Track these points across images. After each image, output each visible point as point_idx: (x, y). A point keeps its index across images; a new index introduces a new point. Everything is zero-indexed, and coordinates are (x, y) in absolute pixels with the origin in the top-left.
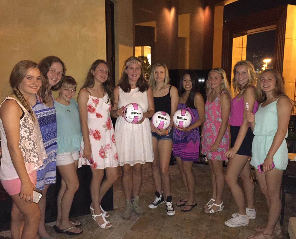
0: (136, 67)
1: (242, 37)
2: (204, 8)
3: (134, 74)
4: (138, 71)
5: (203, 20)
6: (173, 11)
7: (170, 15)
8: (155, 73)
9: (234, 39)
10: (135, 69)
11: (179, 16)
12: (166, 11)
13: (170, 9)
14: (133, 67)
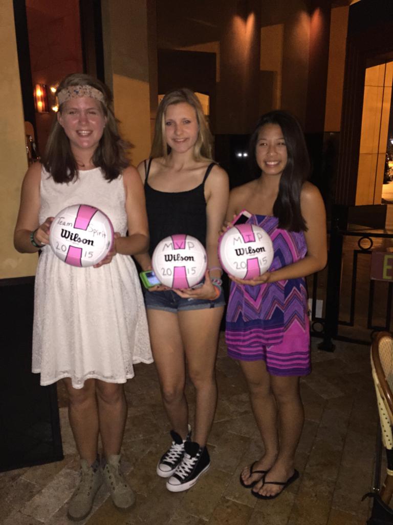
0: (88, 107)
1: (385, 64)
2: (311, 14)
3: (83, 128)
4: (93, 120)
5: (309, 36)
6: (251, 20)
7: (245, 29)
8: (168, 124)
9: (367, 70)
10: (83, 114)
11: (262, 29)
12: (238, 22)
13: (245, 19)
14: (76, 107)
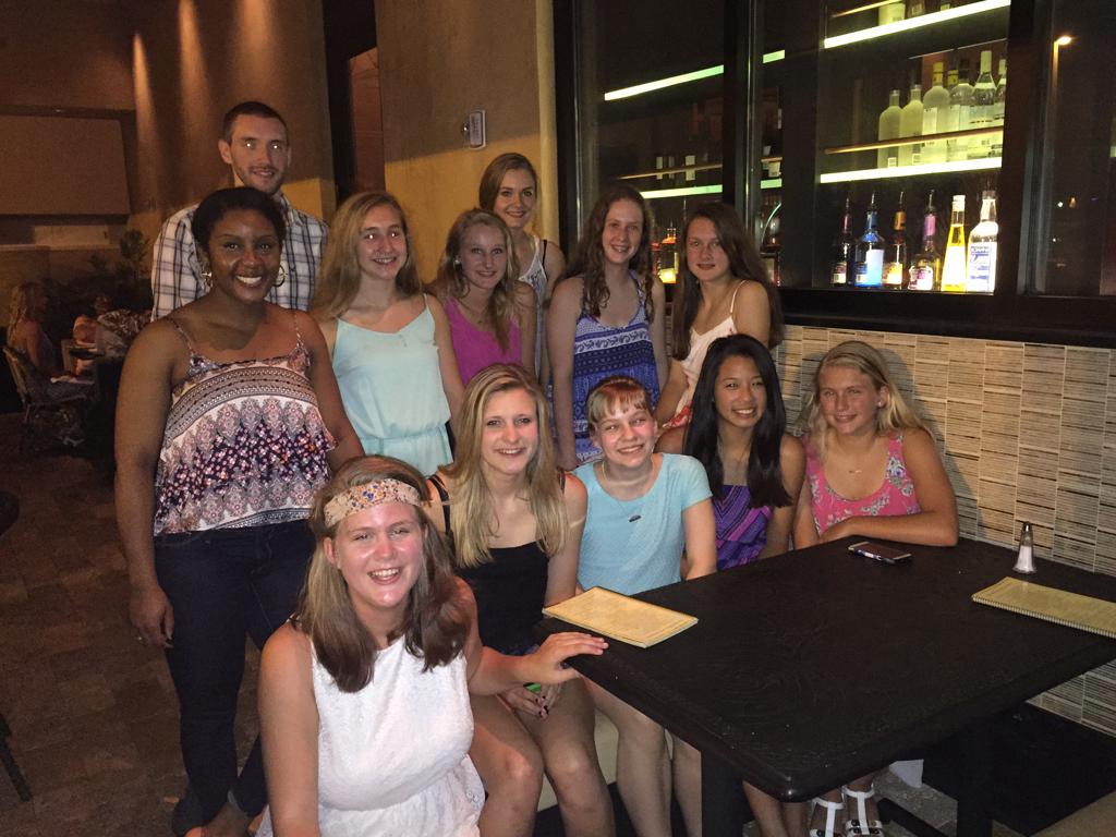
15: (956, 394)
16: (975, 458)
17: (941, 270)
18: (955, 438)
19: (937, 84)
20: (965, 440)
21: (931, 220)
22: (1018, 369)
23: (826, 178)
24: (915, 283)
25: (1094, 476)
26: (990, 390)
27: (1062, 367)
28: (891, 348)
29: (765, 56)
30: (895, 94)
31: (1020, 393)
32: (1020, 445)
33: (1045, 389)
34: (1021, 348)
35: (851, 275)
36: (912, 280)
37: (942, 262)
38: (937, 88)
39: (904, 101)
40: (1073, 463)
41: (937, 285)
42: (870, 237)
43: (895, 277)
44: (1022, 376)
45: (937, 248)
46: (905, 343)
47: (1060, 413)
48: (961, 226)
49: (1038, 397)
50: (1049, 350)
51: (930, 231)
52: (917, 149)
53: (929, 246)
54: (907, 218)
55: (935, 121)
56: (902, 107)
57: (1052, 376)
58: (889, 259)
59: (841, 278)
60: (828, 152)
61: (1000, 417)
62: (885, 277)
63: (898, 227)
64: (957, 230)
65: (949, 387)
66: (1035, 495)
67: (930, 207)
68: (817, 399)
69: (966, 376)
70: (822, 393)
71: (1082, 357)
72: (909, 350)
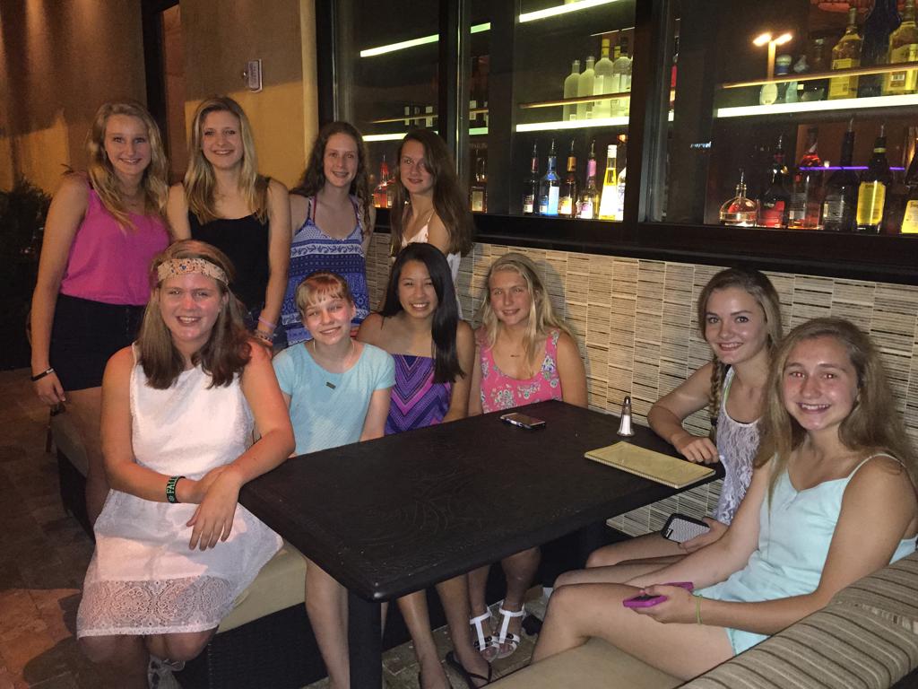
0: (197, 286)
10: (189, 295)
15: (595, 299)
16: (605, 349)
17: (599, 204)
18: (594, 334)
19: (605, 57)
20: (600, 335)
21: (592, 164)
22: (634, 280)
23: (521, 128)
24: (580, 214)
25: (683, 362)
26: (616, 296)
27: (662, 278)
28: (551, 263)
29: (472, 28)
30: (577, 63)
31: (635, 298)
32: (635, 339)
33: (652, 296)
34: (637, 263)
35: (537, 205)
36: (578, 211)
37: (600, 197)
38: (605, 60)
39: (582, 69)
40: (670, 353)
41: (596, 215)
42: (551, 176)
43: (567, 209)
44: (637, 285)
45: (597, 186)
46: (560, 259)
47: (662, 314)
48: (614, 169)
49: (646, 302)
50: (655, 265)
51: (592, 173)
52: (589, 107)
53: (591, 184)
54: (577, 161)
55: (602, 86)
56: (581, 73)
57: (656, 285)
58: (562, 195)
59: (529, 209)
60: (522, 107)
61: (623, 317)
62: (559, 209)
63: (570, 169)
64: (611, 172)
65: (589, 294)
66: (645, 378)
67: (592, 153)
68: (489, 299)
69: (600, 285)
70: (493, 293)
71: (676, 270)
72: (563, 264)
